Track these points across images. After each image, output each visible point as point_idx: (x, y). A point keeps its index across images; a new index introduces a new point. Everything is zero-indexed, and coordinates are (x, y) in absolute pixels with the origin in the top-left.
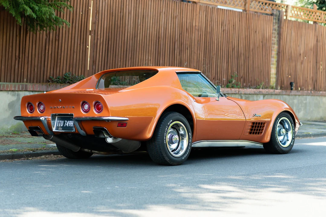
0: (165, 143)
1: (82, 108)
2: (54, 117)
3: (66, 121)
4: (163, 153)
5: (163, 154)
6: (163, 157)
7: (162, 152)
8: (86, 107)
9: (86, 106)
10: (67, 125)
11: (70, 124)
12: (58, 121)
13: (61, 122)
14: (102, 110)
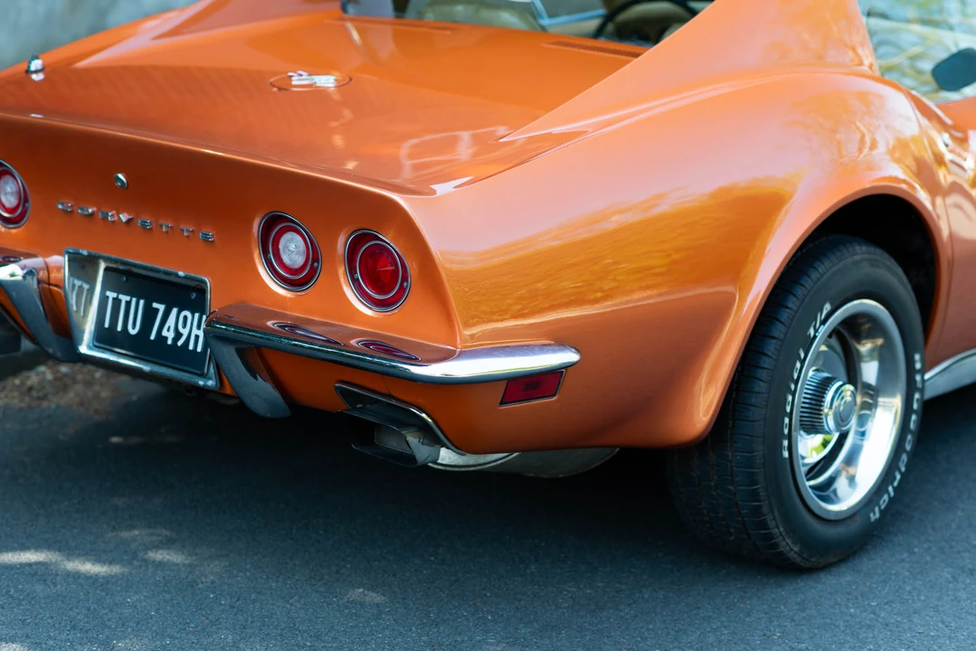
0: (786, 454)
1: (265, 252)
2: (82, 266)
3: (161, 307)
4: (769, 518)
5: (772, 524)
6: (769, 537)
7: (765, 510)
8: (293, 249)
9: (292, 247)
10: (169, 335)
11: (185, 332)
12: (111, 295)
13: (128, 304)
14: (402, 289)
